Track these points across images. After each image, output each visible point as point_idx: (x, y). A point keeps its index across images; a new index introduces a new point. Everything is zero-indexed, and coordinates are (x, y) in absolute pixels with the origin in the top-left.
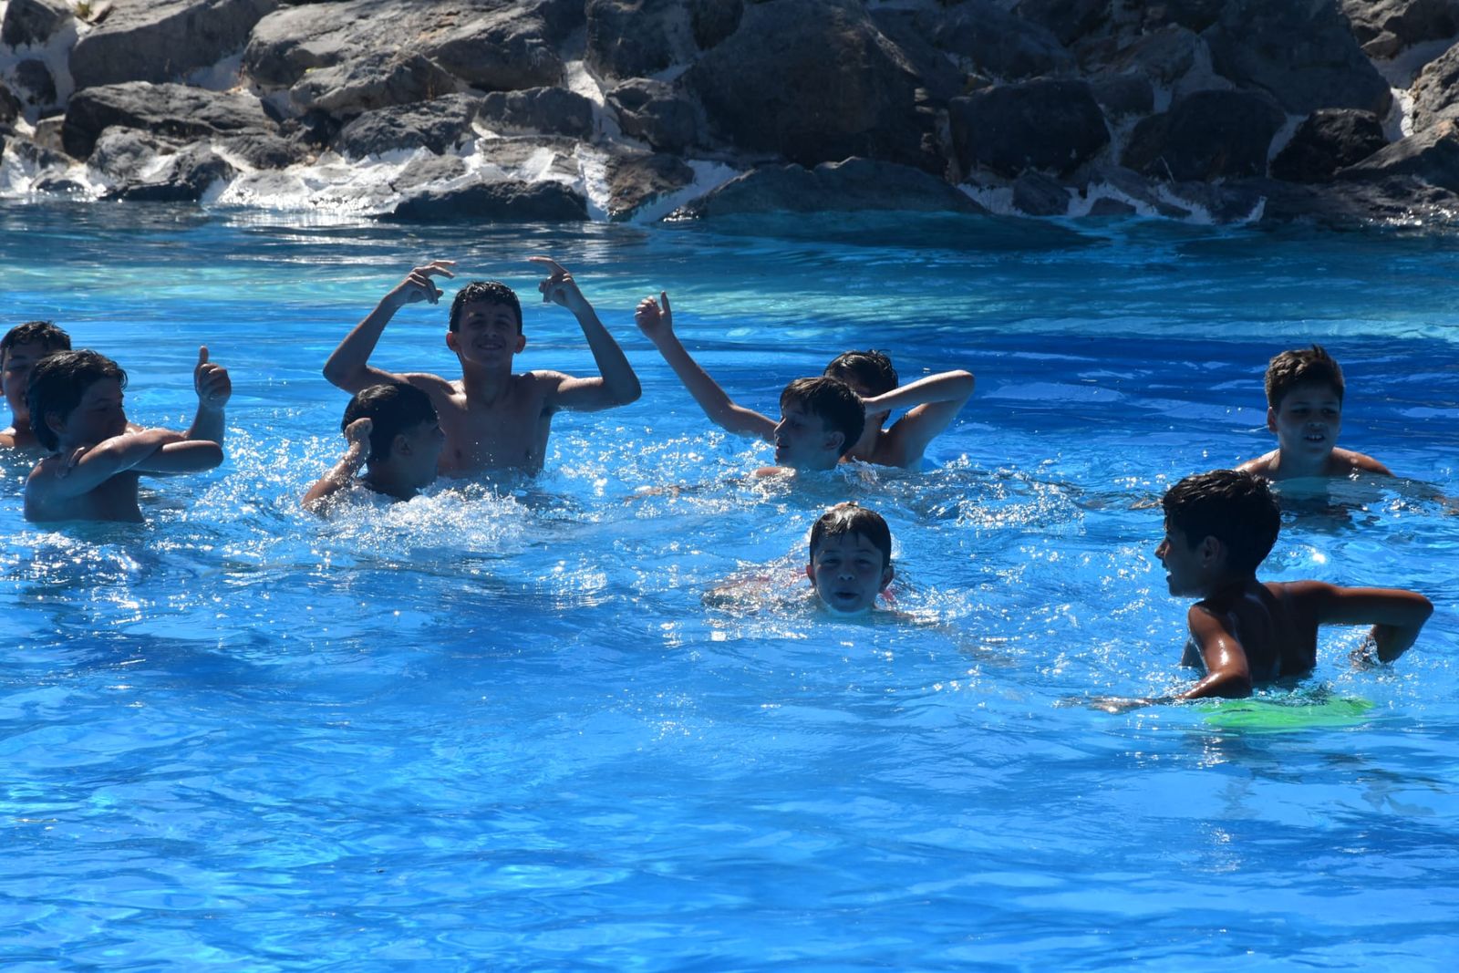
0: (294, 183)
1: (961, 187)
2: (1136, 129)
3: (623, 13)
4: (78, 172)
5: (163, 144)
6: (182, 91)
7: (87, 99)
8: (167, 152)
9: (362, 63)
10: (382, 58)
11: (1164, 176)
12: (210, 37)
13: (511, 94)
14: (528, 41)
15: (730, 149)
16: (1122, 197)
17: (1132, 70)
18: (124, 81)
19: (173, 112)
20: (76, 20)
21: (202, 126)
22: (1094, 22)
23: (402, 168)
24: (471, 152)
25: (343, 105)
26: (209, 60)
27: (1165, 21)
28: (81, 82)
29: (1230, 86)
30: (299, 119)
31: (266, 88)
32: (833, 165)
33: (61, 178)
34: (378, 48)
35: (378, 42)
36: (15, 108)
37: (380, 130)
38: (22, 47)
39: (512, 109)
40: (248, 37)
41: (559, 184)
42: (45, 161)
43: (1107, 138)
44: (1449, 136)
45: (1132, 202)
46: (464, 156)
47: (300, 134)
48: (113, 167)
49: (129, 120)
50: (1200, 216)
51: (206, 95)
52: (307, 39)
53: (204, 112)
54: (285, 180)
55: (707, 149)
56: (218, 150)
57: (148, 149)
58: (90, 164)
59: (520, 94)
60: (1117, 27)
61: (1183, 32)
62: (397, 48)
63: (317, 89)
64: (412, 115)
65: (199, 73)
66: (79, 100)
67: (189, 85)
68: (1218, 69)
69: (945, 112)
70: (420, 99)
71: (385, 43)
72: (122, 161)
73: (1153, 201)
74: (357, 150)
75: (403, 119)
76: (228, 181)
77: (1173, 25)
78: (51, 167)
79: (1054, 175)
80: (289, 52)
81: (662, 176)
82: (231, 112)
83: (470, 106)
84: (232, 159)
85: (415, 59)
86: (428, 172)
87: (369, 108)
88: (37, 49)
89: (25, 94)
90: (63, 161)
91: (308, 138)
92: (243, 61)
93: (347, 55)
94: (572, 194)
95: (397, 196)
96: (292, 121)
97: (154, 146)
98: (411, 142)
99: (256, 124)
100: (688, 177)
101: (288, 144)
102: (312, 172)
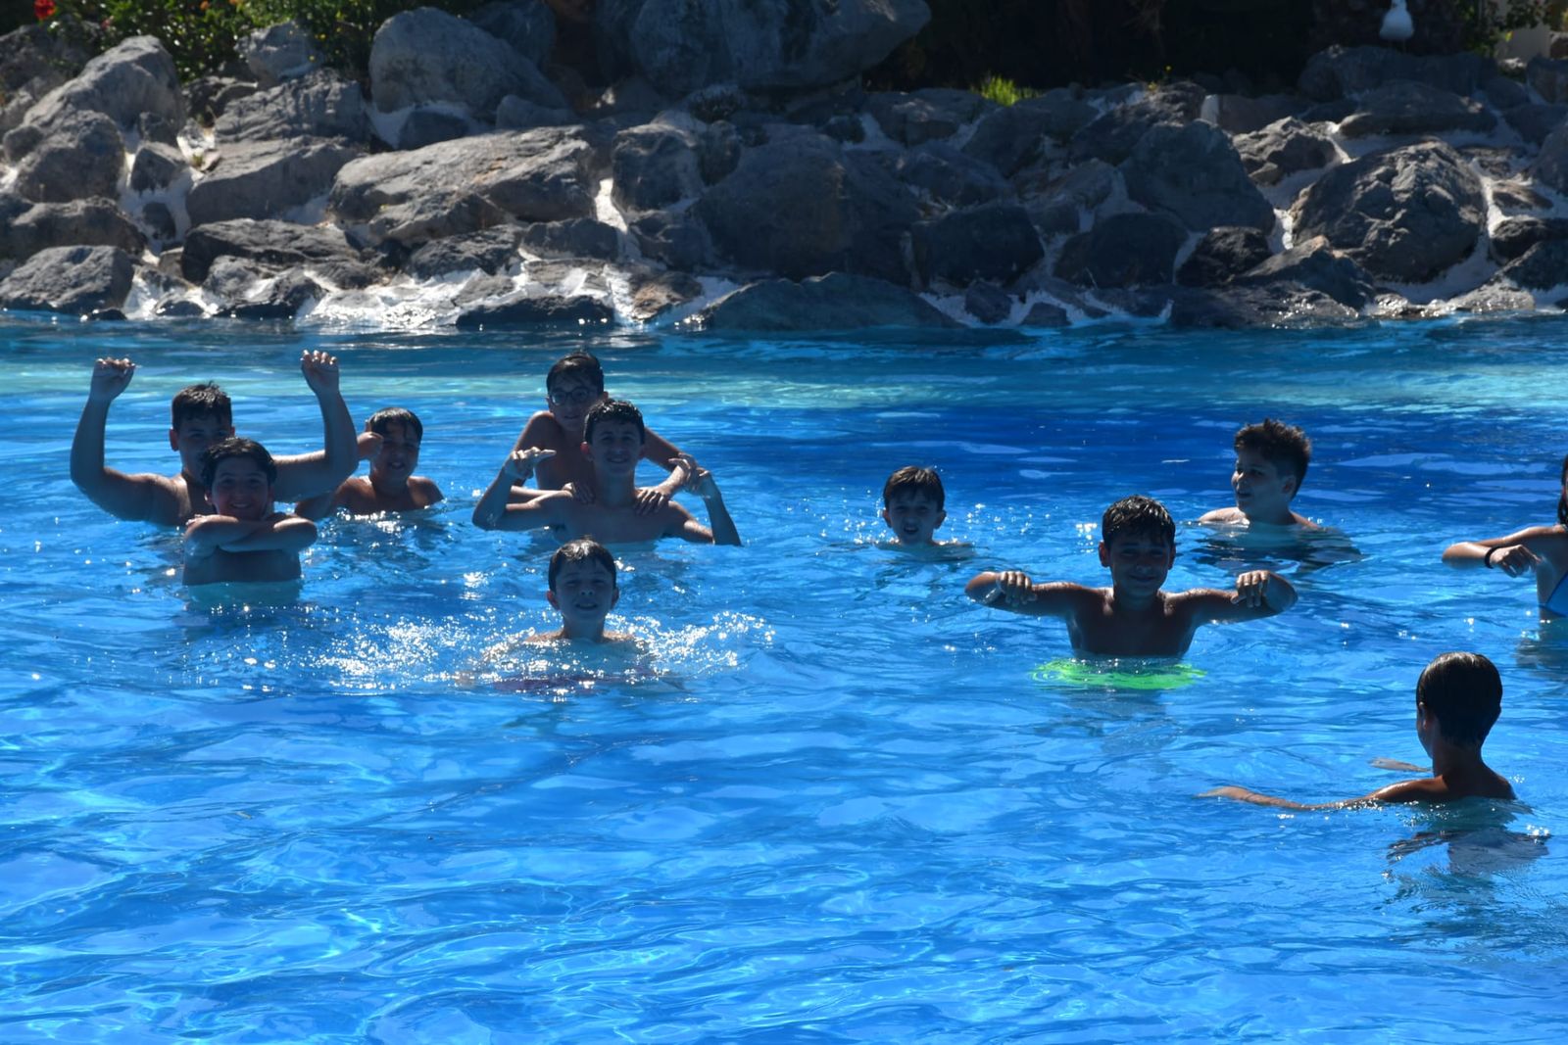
0: (372, 300)
1: (922, 295)
2: (1066, 246)
3: (641, 157)
4: (195, 295)
5: (264, 270)
6: (279, 226)
7: (201, 234)
8: (268, 276)
9: (427, 201)
10: (444, 196)
11: (1089, 284)
12: (301, 181)
13: (550, 225)
14: (564, 181)
15: (731, 267)
16: (1055, 302)
17: (1061, 197)
18: (232, 218)
19: (272, 243)
20: (192, 169)
21: (296, 255)
22: (1029, 158)
23: (461, 287)
24: (518, 272)
25: (413, 235)
26: (301, 200)
27: (1087, 157)
28: (197, 219)
29: (1143, 209)
30: (376, 248)
31: (349, 222)
32: (816, 279)
33: (180, 299)
34: (440, 187)
35: (440, 184)
36: (143, 243)
37: (443, 256)
38: (147, 192)
39: (551, 236)
40: (333, 181)
41: (591, 298)
42: (167, 286)
43: (1042, 254)
44: (1323, 248)
45: (1063, 306)
46: (513, 274)
47: (377, 260)
48: (224, 289)
49: (236, 250)
50: (1118, 314)
51: (299, 229)
52: (382, 181)
53: (298, 243)
54: (365, 298)
55: (712, 267)
56: (309, 274)
57: (252, 275)
58: (204, 287)
59: (557, 224)
60: (1049, 162)
61: (1103, 165)
62: (456, 188)
63: (391, 223)
64: (469, 242)
65: (293, 211)
66: (195, 235)
67: (285, 221)
68: (1133, 195)
69: (907, 234)
70: (476, 230)
71: (446, 184)
72: (231, 285)
73: (1080, 305)
74: (424, 273)
75: (462, 246)
76: (318, 300)
77: (1094, 160)
78: (172, 290)
79: (998, 285)
80: (367, 192)
81: (675, 290)
82: (320, 243)
83: (517, 235)
84: (321, 282)
85: (471, 197)
86: (483, 290)
87: (433, 237)
88: (159, 194)
89: (150, 230)
90: (182, 285)
91: (384, 263)
92: (330, 200)
93: (415, 194)
94: (601, 306)
95: (457, 310)
96: (370, 249)
97: (257, 272)
98: (468, 265)
99: (341, 253)
100: (698, 291)
101: (367, 269)
102: (388, 291)
